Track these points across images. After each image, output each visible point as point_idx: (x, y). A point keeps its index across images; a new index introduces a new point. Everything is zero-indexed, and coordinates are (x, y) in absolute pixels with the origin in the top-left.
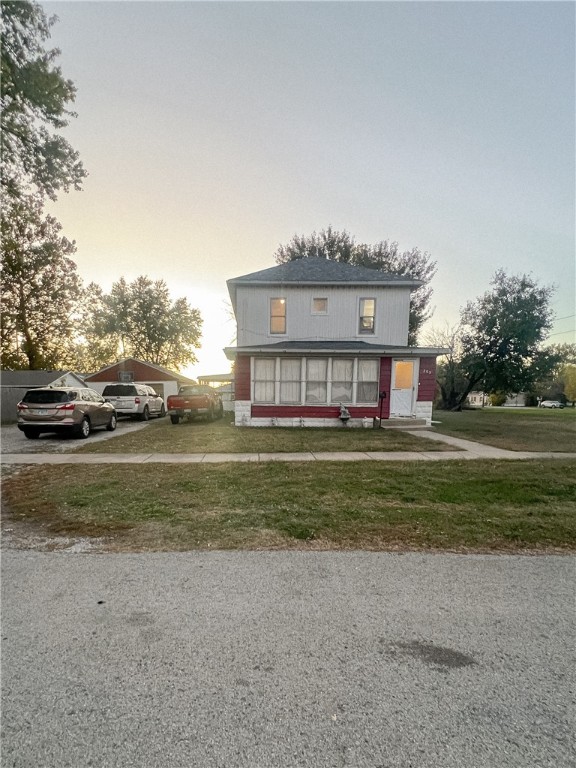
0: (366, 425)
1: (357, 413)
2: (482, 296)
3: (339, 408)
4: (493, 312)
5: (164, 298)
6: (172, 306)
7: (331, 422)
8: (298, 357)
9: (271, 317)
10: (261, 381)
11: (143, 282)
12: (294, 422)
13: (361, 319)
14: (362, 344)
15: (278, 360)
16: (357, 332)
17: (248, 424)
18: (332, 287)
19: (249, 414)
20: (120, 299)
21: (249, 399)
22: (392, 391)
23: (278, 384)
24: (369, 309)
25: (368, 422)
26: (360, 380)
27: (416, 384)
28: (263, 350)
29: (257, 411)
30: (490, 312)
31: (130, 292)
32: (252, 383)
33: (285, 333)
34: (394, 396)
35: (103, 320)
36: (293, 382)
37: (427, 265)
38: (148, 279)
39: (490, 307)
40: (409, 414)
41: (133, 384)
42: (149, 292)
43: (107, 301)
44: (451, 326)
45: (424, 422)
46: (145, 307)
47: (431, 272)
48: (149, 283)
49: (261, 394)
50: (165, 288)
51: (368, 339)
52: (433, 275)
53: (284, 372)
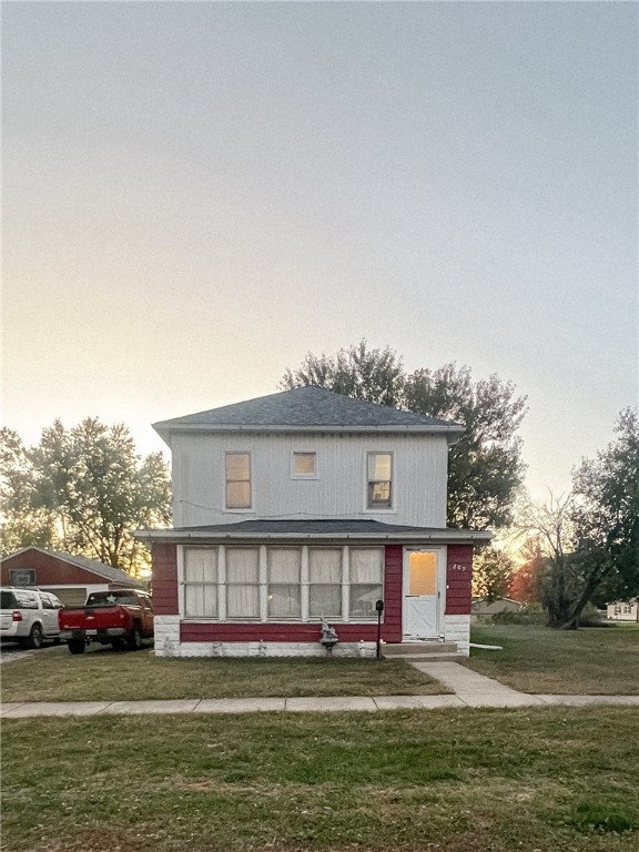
0: (363, 653)
1: (349, 633)
2: (605, 450)
3: (320, 625)
4: (622, 474)
5: (127, 452)
6: (140, 466)
7: (308, 649)
8: (252, 544)
9: (228, 482)
10: (195, 584)
11: (91, 427)
12: (251, 649)
13: (371, 484)
14: (371, 525)
15: (222, 549)
16: (365, 505)
17: (176, 653)
18: (323, 434)
19: (177, 636)
20: (55, 454)
21: (177, 613)
22: (404, 600)
23: (222, 589)
24: (382, 469)
25: (366, 648)
26: (355, 582)
27: (443, 588)
28: (193, 534)
29: (190, 632)
30: (617, 473)
31: (69, 442)
32: (181, 589)
33: (249, 507)
34: (409, 607)
35: (28, 488)
36: (246, 585)
37: (511, 402)
38: (101, 422)
39: (618, 465)
40: (435, 635)
41: (13, 590)
42: (102, 443)
43: (35, 457)
44: (556, 496)
45: (454, 648)
46: (97, 469)
47: (519, 413)
48: (101, 430)
49: (196, 604)
50: (128, 437)
51: (379, 515)
52: (521, 417)
53: (231, 568)
